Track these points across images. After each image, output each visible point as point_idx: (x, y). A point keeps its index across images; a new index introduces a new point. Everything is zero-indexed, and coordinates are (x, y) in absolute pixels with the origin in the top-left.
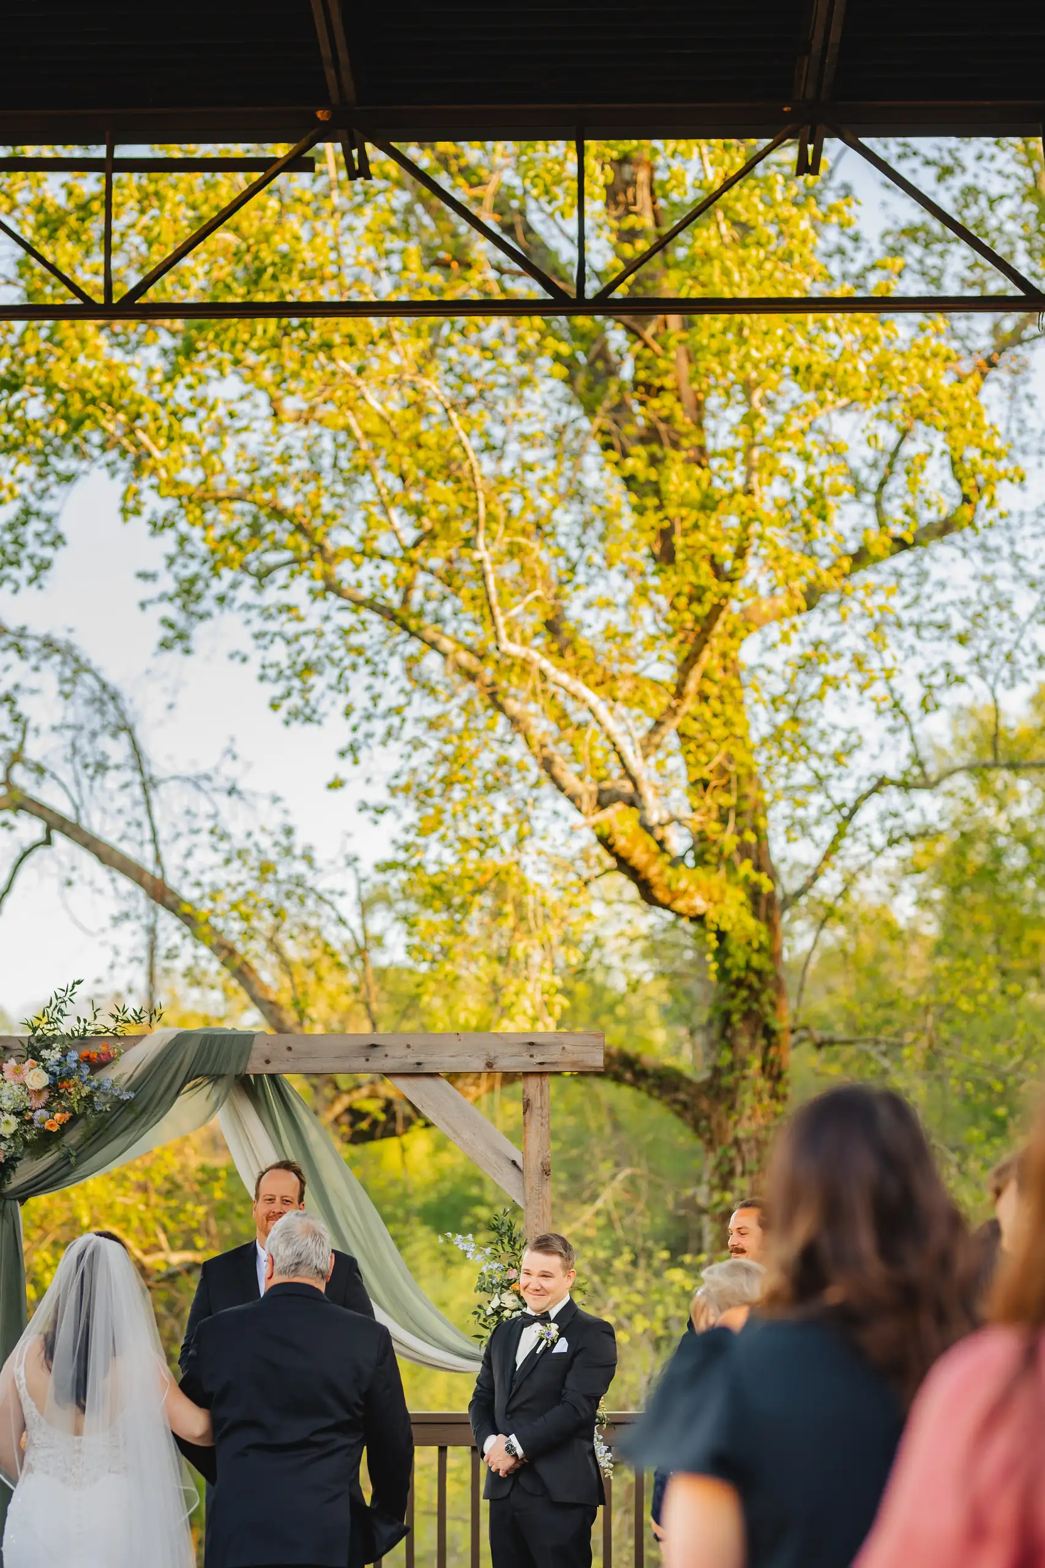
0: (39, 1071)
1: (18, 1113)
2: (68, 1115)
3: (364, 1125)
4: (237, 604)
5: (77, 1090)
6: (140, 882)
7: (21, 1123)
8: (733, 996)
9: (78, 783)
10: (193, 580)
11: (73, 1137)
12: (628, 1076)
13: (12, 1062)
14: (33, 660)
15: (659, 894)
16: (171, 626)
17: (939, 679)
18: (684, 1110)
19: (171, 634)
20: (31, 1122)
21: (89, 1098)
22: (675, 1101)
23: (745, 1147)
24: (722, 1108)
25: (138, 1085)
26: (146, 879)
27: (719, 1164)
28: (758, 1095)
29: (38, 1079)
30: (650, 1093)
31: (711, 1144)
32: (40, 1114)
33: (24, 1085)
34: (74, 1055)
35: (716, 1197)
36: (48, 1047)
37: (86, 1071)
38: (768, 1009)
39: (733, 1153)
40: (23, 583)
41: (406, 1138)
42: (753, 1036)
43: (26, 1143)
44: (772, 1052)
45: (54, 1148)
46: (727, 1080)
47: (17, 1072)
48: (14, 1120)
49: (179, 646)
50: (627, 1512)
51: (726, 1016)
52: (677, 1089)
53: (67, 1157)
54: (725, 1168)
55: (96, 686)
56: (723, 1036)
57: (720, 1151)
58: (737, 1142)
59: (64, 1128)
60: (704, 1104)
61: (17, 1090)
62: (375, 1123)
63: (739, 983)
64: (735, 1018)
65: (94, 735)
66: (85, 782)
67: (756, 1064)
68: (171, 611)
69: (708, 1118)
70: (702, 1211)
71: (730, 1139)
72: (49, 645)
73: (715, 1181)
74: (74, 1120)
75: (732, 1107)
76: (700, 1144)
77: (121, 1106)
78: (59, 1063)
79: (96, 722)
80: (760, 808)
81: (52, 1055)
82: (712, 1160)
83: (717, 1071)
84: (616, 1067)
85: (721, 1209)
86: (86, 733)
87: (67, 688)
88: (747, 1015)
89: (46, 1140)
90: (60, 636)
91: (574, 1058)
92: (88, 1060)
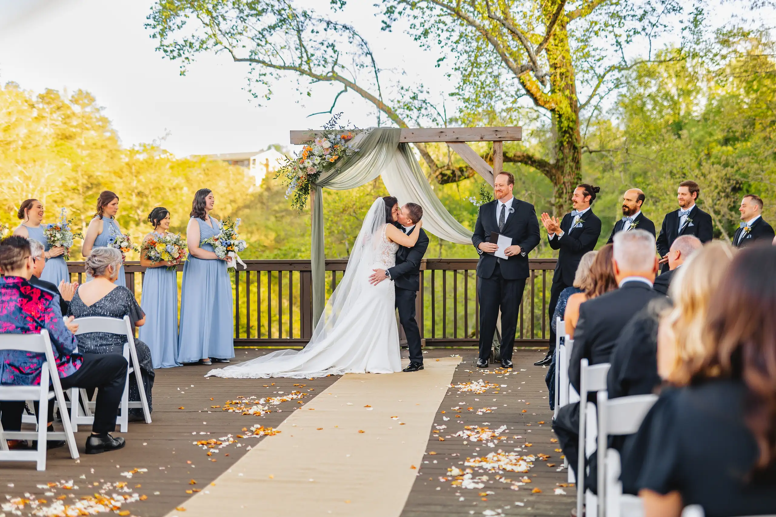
0: (327, 142)
1: (320, 156)
2: (337, 157)
3: (446, 178)
4: (406, 15)
5: (340, 148)
6: (374, 103)
7: (322, 160)
8: (564, 136)
9: (355, 71)
10: (392, 7)
11: (339, 164)
12: (530, 162)
13: (318, 139)
14: (340, 32)
15: (540, 102)
16: (386, 23)
17: (632, 33)
18: (548, 173)
19: (384, 25)
20: (325, 159)
21: (344, 151)
22: (544, 170)
23: (567, 185)
24: (559, 173)
25: (360, 147)
26: (377, 102)
27: (559, 190)
28: (571, 167)
29: (327, 144)
30: (536, 168)
31: (556, 184)
32: (328, 156)
33: (322, 146)
34: (339, 137)
35: (557, 200)
36: (330, 134)
37: (343, 142)
38: (575, 141)
39: (563, 186)
40: (338, 9)
41: (459, 183)
42: (570, 149)
43: (323, 167)
44: (576, 155)
45: (333, 168)
46: (561, 163)
47: (320, 142)
48: (319, 159)
49: (388, 29)
50: (528, 298)
51: (561, 143)
52: (545, 166)
53: (337, 171)
54: (561, 191)
55: (360, 40)
56: (560, 149)
57: (559, 186)
58: (564, 183)
59: (336, 161)
60: (554, 171)
61: (320, 148)
62: (449, 177)
63: (565, 132)
64: (565, 143)
65: (360, 55)
66: (357, 71)
67: (571, 158)
68: (385, 18)
69: (555, 175)
70: (553, 205)
71: (562, 182)
72: (345, 27)
73: (557, 195)
74: (339, 158)
75: (563, 172)
76: (552, 184)
77: (356, 153)
78: (334, 139)
79: (361, 52)
80: (573, 74)
81: (332, 137)
82: (556, 189)
83: (558, 161)
84: (526, 160)
85: (559, 204)
86: (357, 55)
87: (351, 40)
88: (568, 143)
89: (331, 165)
90: (348, 25)
91: (511, 135)
92: (344, 138)
